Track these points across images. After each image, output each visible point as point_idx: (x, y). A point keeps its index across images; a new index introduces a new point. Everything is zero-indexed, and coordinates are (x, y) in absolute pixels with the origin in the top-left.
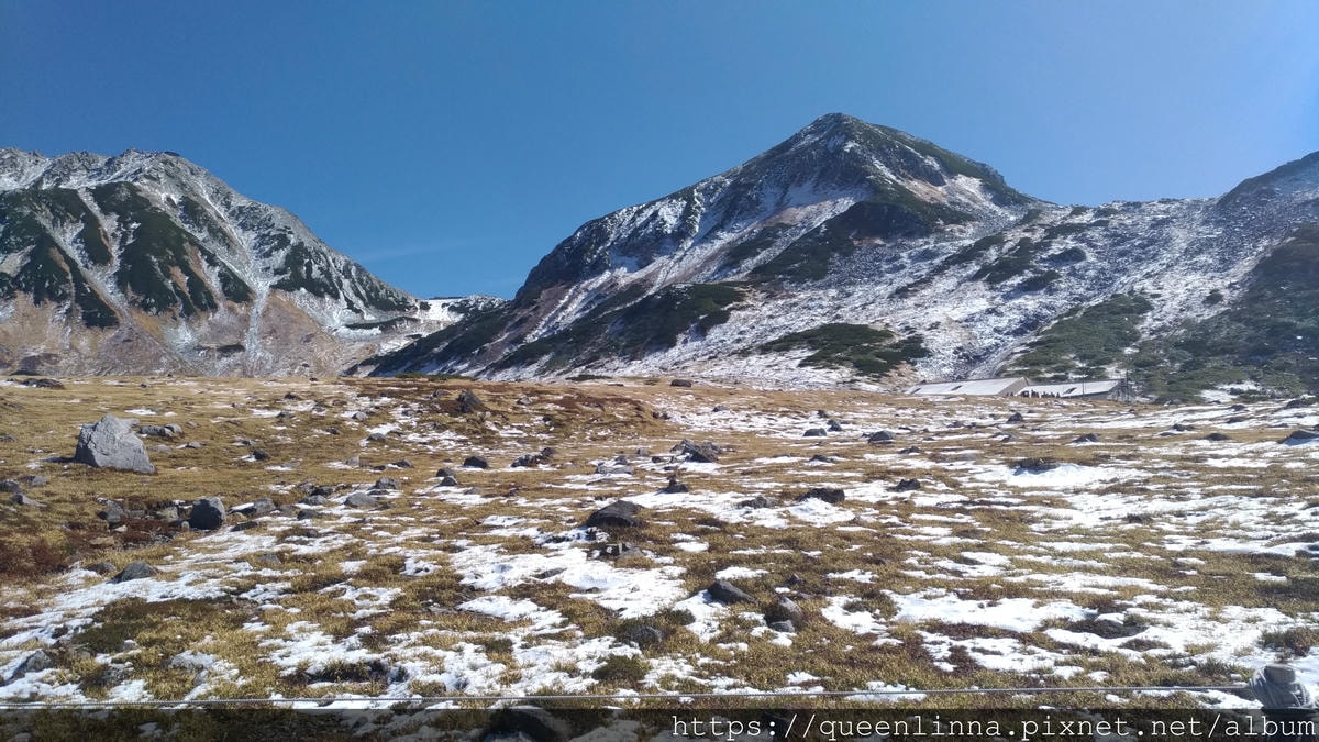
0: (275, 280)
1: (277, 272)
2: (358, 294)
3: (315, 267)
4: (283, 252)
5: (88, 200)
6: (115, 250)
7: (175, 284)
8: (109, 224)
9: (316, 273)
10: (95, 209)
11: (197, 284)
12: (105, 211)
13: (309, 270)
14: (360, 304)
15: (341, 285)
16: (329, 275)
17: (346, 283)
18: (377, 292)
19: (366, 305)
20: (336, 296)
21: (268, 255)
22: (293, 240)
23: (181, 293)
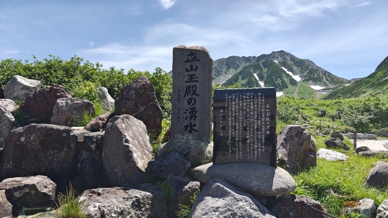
0: (304, 79)
1: (305, 77)
2: (327, 80)
3: (315, 74)
4: (307, 72)
5: (261, 65)
6: (265, 75)
7: (278, 83)
8: (265, 70)
9: (316, 76)
10: (262, 67)
11: (283, 82)
12: (265, 67)
13: (314, 75)
14: (327, 83)
15: (323, 78)
16: (319, 76)
17: (324, 78)
18: (334, 79)
19: (330, 83)
20: (320, 81)
21: (303, 72)
22: (310, 67)
23: (279, 85)
